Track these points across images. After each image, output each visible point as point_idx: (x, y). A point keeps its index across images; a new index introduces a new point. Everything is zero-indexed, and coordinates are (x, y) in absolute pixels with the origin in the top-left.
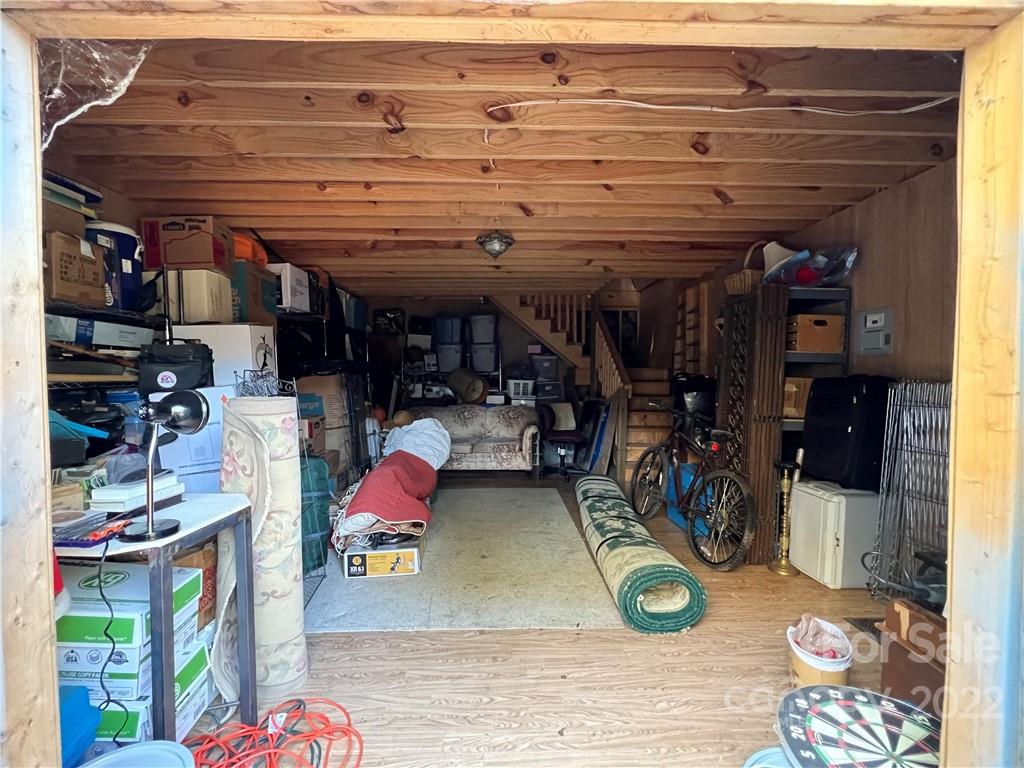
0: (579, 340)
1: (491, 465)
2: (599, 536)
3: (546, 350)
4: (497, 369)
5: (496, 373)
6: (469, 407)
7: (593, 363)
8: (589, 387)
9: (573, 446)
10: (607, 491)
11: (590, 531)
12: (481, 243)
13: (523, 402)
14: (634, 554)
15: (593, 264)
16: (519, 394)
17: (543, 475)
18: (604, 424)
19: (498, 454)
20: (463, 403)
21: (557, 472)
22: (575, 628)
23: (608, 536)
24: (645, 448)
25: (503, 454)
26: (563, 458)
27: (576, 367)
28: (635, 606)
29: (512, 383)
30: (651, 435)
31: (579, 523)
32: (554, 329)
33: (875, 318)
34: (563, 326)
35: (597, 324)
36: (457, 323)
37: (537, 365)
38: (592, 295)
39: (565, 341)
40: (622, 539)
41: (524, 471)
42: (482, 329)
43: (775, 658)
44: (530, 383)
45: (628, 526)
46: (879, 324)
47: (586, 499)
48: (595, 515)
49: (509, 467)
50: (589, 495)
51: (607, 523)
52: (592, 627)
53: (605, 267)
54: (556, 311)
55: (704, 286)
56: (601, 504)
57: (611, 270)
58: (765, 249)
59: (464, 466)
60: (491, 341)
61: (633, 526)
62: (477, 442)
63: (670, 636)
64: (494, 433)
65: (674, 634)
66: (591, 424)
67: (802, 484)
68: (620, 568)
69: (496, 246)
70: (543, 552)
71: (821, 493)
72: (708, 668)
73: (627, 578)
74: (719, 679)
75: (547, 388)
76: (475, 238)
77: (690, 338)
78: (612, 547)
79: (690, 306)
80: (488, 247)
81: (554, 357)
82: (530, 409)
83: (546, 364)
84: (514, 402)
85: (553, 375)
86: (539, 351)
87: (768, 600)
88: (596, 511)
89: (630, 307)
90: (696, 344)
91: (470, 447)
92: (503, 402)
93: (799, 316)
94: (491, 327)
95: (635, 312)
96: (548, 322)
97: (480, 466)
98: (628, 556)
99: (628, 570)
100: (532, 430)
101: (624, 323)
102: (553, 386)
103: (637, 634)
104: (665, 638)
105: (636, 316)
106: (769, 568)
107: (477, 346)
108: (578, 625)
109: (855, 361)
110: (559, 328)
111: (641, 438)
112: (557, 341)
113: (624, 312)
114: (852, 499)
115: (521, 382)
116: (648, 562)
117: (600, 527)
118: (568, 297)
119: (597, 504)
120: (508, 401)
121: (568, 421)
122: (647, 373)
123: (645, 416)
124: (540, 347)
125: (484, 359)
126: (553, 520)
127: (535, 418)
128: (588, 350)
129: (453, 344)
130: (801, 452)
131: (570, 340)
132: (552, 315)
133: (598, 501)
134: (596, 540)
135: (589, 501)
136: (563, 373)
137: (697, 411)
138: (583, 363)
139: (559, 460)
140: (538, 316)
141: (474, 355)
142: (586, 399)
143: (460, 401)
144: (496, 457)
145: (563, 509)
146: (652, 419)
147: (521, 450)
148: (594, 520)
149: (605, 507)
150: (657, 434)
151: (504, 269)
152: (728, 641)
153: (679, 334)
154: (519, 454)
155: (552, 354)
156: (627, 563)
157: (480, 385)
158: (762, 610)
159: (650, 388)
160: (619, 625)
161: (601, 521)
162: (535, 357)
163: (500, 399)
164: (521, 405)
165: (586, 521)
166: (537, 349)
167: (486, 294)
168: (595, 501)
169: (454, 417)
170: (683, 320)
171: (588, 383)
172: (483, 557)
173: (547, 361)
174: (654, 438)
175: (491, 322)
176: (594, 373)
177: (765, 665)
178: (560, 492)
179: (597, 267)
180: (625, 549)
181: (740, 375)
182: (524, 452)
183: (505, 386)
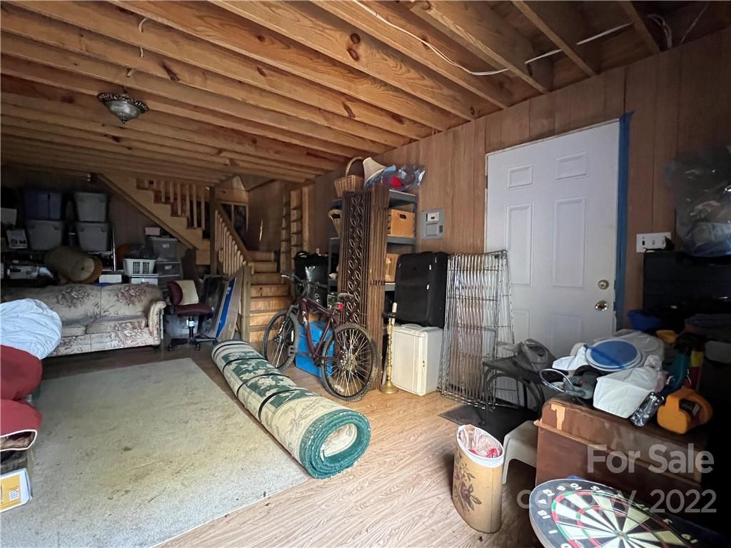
0: (199, 225)
1: (111, 344)
2: (258, 396)
3: (164, 233)
4: (109, 249)
5: (108, 253)
6: (77, 287)
7: (212, 246)
8: (208, 267)
9: (197, 318)
10: (245, 353)
11: (245, 393)
12: (104, 101)
13: (143, 280)
14: (303, 406)
15: (224, 154)
16: (138, 272)
17: (170, 348)
18: (228, 297)
19: (119, 333)
20: (67, 283)
21: (187, 342)
22: (262, 498)
23: (268, 394)
24: (274, 313)
25: (126, 332)
26: (191, 329)
27: (195, 249)
28: (319, 456)
29: (130, 263)
30: (267, 303)
31: (226, 386)
32: (174, 213)
33: (433, 215)
34: (183, 211)
35: (217, 212)
36: (56, 199)
37: (155, 246)
38: (211, 188)
39: (186, 225)
40: (283, 395)
41: (151, 346)
42: (90, 207)
43: (421, 462)
44: (151, 263)
45: (277, 381)
46: (435, 219)
47: (229, 363)
48: (245, 377)
49: (134, 344)
50: (232, 359)
51: (260, 382)
52: (279, 491)
53: (231, 160)
54: (175, 199)
55: (306, 190)
56: (246, 366)
57: (237, 165)
58: (364, 162)
59: (75, 349)
60: (103, 219)
61: (282, 380)
62: (90, 323)
63: (347, 473)
64: (112, 313)
65: (349, 469)
66: (217, 298)
67: (398, 328)
68: (295, 423)
69: (126, 108)
70: (198, 424)
71: (413, 331)
72: (388, 492)
73: (308, 432)
74: (401, 498)
75: (167, 268)
76: (96, 94)
77: (294, 228)
78: (278, 404)
79: (294, 203)
80: (113, 108)
81: (175, 240)
82: (153, 286)
83: (165, 246)
84: (134, 281)
85: (172, 256)
86: (158, 234)
87: (391, 416)
88: (243, 373)
89: (240, 202)
90: (300, 233)
91: (84, 328)
92: (120, 281)
93: (392, 210)
94: (103, 205)
95: (245, 207)
96: (169, 207)
97: (96, 347)
98: (299, 410)
99: (305, 424)
100: (161, 305)
101: (235, 215)
102: (174, 266)
103: (321, 482)
104: (344, 476)
105: (245, 210)
106: (380, 390)
107: (83, 225)
108: (265, 494)
109: (420, 243)
110: (179, 213)
111: (259, 306)
112: (178, 225)
113: (235, 206)
114: (432, 333)
115: (142, 261)
116: (320, 412)
117: (255, 387)
118: (187, 186)
119: (243, 366)
120: (126, 279)
121: (191, 297)
122: (259, 255)
123: (261, 288)
124: (159, 229)
125: (93, 238)
126: (196, 389)
127: (159, 294)
128: (208, 235)
129: (49, 219)
130: (395, 305)
131: (190, 225)
132: (172, 200)
133: (243, 364)
134: (254, 401)
135: (234, 365)
136: (182, 254)
137: (316, 281)
138: (203, 245)
139: (187, 332)
140: (157, 199)
141: (81, 234)
142: (206, 276)
143: (63, 281)
144: (117, 336)
145: (202, 376)
146: (267, 291)
147: (147, 326)
148: (245, 382)
149: (250, 368)
150: (271, 302)
151: (122, 143)
152: (388, 460)
153: (284, 225)
154: (146, 330)
155: (171, 237)
156: (301, 418)
157: (90, 265)
158: (393, 425)
159: (263, 267)
160: (303, 478)
161: (253, 381)
162: (154, 239)
163: (117, 278)
164: (142, 283)
165: (235, 383)
166: (156, 231)
167: (95, 171)
168: (240, 364)
169: (57, 297)
170: (288, 215)
171: (208, 263)
172: (127, 449)
173: (165, 242)
174: (269, 305)
175: (101, 201)
176: (214, 253)
177: (420, 470)
178: (194, 360)
179: (223, 159)
180: (292, 404)
181: (357, 251)
182: (151, 327)
183: (121, 266)
